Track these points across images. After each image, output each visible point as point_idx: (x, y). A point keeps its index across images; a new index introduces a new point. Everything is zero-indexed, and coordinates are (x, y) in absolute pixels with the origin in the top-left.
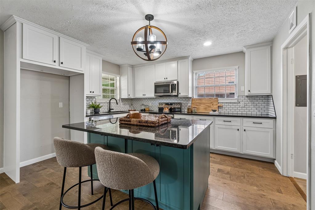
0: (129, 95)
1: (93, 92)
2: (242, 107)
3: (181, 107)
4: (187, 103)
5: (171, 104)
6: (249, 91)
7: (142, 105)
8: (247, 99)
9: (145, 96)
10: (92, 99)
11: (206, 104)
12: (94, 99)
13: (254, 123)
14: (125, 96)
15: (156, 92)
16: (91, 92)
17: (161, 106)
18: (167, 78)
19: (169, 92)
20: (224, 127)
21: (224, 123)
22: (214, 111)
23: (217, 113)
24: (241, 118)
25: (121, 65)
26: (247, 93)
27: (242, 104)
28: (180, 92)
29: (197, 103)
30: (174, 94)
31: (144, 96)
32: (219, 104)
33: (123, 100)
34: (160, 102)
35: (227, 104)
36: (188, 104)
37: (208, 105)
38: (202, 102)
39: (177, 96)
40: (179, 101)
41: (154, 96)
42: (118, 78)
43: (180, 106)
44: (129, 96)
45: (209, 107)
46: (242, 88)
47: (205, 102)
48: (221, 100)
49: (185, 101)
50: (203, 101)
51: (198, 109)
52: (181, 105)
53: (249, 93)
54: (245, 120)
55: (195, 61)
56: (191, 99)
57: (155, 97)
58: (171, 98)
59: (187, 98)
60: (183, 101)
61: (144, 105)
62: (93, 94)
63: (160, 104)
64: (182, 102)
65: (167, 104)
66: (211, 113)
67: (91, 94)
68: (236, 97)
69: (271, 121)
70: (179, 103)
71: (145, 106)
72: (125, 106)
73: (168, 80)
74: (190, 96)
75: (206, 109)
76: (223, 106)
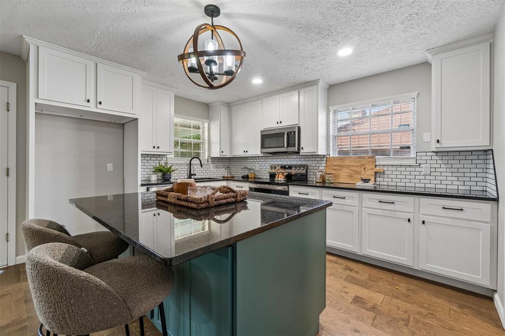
0: (222, 152)
1: (158, 148)
2: (425, 175)
3: (307, 172)
4: (317, 165)
5: (290, 167)
6: (438, 141)
7: (245, 168)
8: (436, 158)
9: (247, 154)
10: (161, 159)
11: (352, 168)
12: (164, 159)
13: (444, 208)
14: (216, 153)
15: (263, 147)
16: (154, 147)
17: (273, 171)
18: (281, 122)
19: (284, 147)
20: (379, 212)
21: (379, 205)
22: (366, 181)
23: (370, 185)
24: (417, 198)
25: (212, 103)
26: (434, 147)
27: (425, 169)
28: (302, 145)
29: (335, 166)
31: (245, 153)
32: (377, 169)
33: (215, 160)
34: (272, 163)
35: (394, 169)
36: (321, 168)
37: (355, 168)
38: (345, 164)
39: (298, 153)
40: (304, 163)
41: (260, 153)
42: (206, 125)
43: (304, 172)
44: (222, 154)
45: (357, 173)
46: (426, 137)
47: (350, 164)
48: (381, 160)
49: (314, 162)
50: (347, 163)
51: (335, 176)
52: (307, 169)
53: (438, 145)
54: (424, 200)
55: (332, 88)
56: (325, 159)
57: (262, 155)
58: (290, 157)
59: (315, 156)
60: (311, 162)
61: (247, 168)
62: (158, 150)
63: (271, 167)
64: (309, 163)
65: (283, 167)
66: (360, 184)
67: (155, 150)
68: (413, 155)
70: (303, 166)
71: (250, 169)
72: (217, 169)
73: (283, 124)
74: (322, 151)
75: (350, 176)
76: (386, 173)
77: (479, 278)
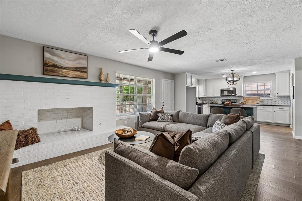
0: (204, 95)
2: (274, 102)
5: (230, 100)
8: (277, 97)
13: (279, 108)
14: (202, 96)
15: (221, 94)
17: (223, 101)
19: (230, 94)
20: (263, 110)
22: (258, 103)
23: (259, 104)
24: (273, 106)
26: (277, 95)
27: (274, 100)
28: (236, 94)
29: (247, 99)
30: (233, 95)
31: (213, 96)
32: (260, 100)
33: (200, 98)
34: (222, 99)
35: (266, 100)
36: (241, 100)
39: (235, 96)
41: (220, 96)
42: (198, 86)
45: (254, 101)
46: (274, 92)
48: (261, 98)
49: (239, 98)
50: (251, 98)
51: (247, 102)
54: (274, 107)
55: (245, 77)
56: (243, 98)
58: (230, 97)
59: (241, 97)
61: (212, 100)
63: (222, 100)
64: (237, 99)
65: (228, 100)
66: (256, 104)
68: (271, 96)
69: (288, 107)
70: (235, 100)
73: (229, 87)
74: (243, 96)
75: (252, 102)
76: (263, 101)
77: (287, 122)
